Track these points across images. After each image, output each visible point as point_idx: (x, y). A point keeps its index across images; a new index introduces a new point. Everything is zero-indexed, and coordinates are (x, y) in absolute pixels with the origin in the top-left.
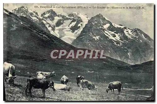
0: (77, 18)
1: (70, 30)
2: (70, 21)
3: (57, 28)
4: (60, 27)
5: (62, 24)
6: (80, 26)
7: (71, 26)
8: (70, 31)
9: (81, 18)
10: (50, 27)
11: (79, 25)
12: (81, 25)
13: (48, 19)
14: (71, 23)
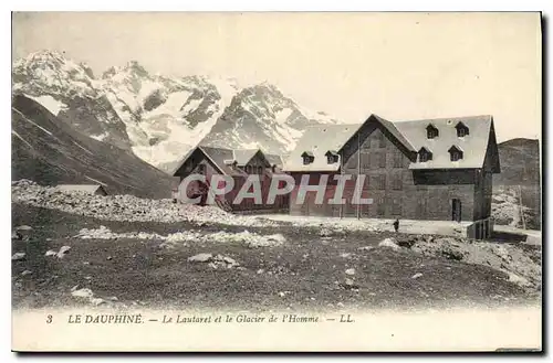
0: (206, 88)
1: (184, 120)
2: (185, 95)
3: (146, 115)
4: (157, 112)
5: (163, 102)
6: (215, 109)
7: (187, 108)
8: (184, 124)
9: (218, 89)
10: (127, 112)
11: (211, 108)
12: (217, 107)
13: (123, 87)
14: (188, 103)
